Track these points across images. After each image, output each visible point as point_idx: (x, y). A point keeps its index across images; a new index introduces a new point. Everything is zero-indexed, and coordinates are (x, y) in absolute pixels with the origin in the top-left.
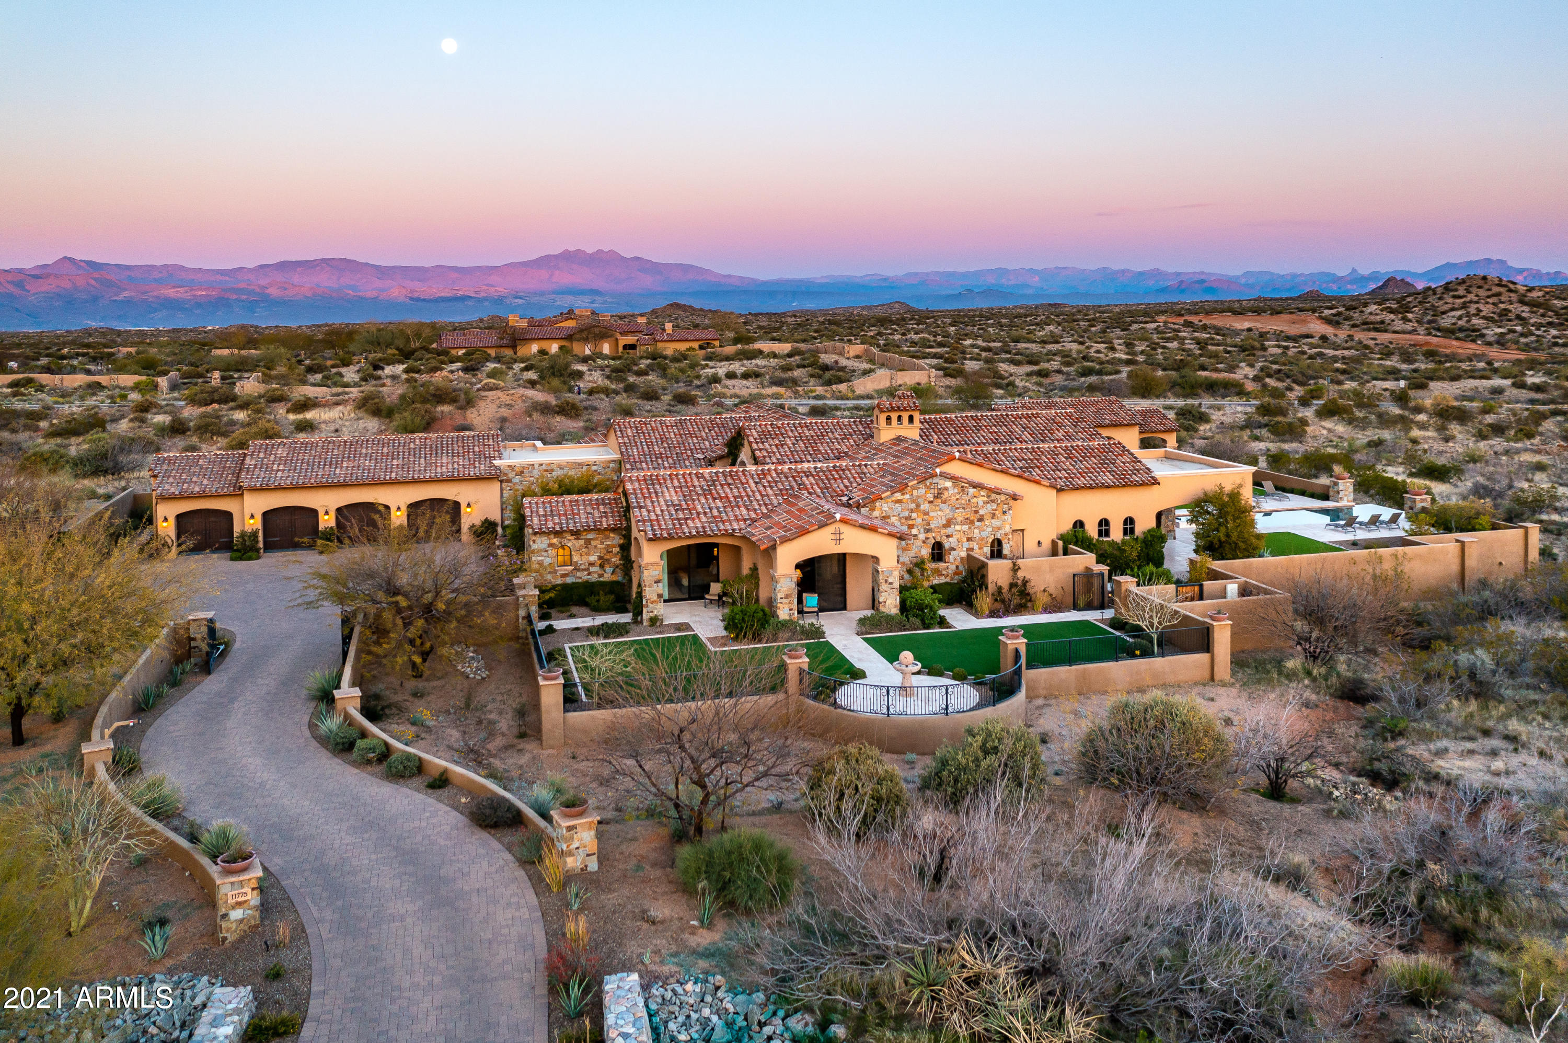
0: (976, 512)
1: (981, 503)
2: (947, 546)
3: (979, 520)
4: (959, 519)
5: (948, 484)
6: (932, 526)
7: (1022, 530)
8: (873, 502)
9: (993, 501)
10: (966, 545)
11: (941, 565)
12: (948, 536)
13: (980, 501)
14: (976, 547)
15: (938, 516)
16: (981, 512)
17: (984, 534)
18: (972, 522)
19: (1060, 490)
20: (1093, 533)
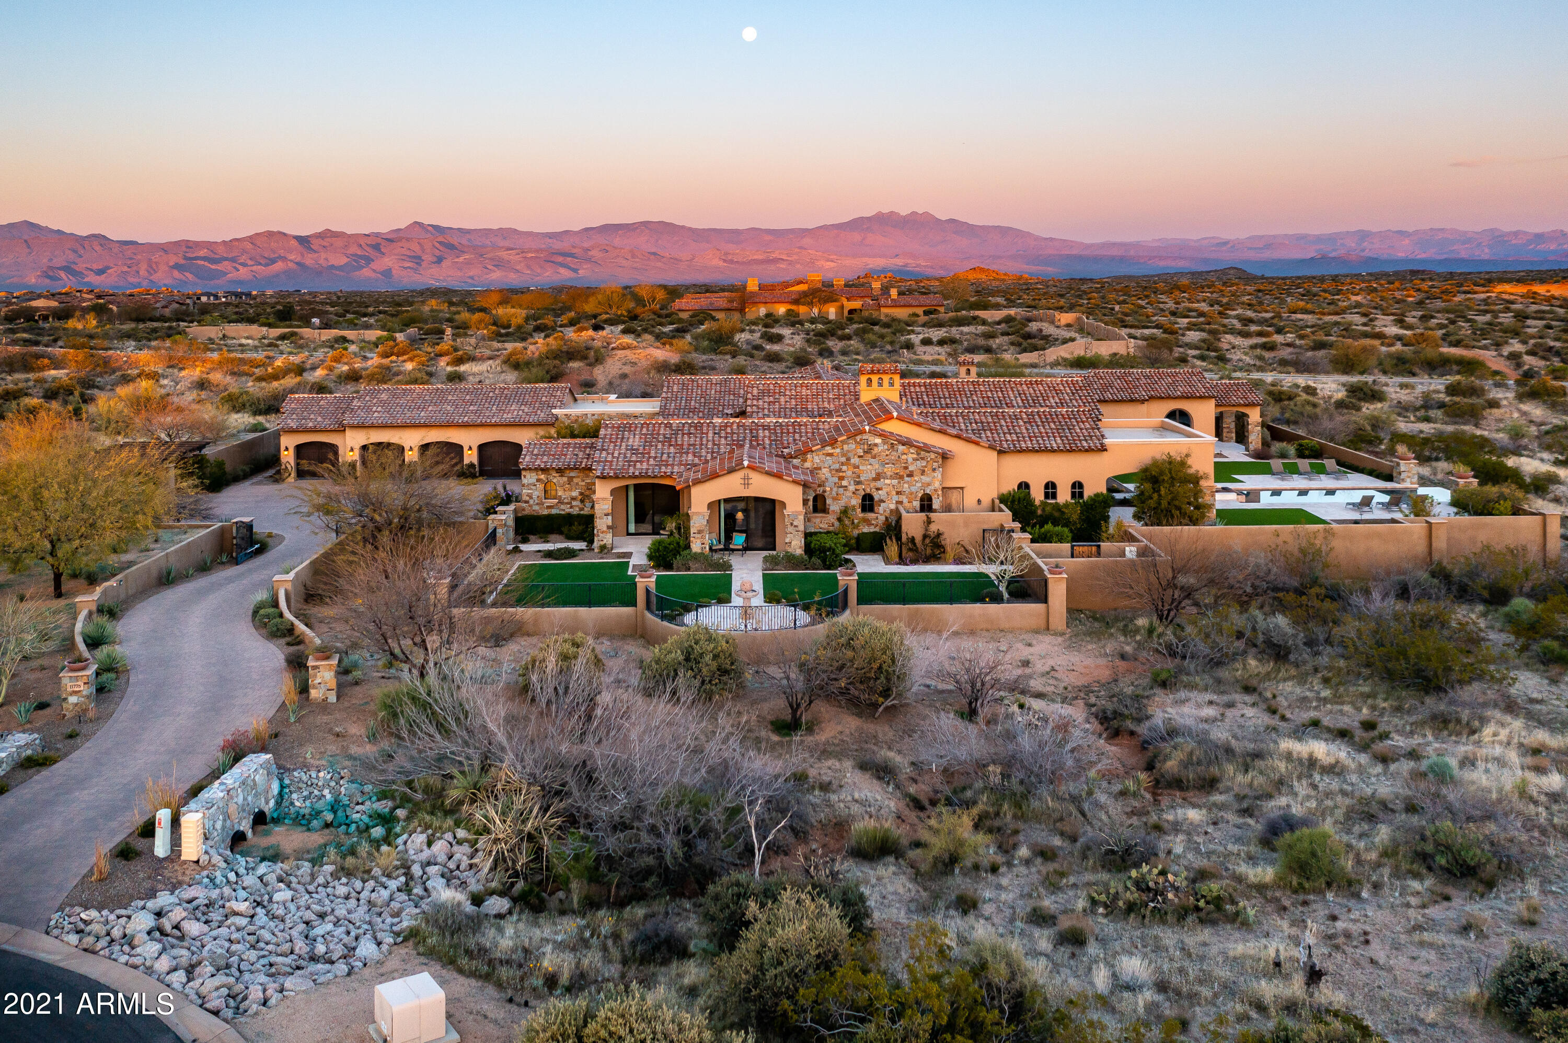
0: (906, 468)
1: (910, 460)
2: (876, 498)
3: (908, 476)
4: (889, 474)
5: (878, 441)
6: (862, 479)
7: (962, 488)
8: (805, 453)
9: (923, 459)
10: (896, 498)
11: (870, 515)
12: (878, 489)
13: (910, 457)
14: (905, 501)
15: (868, 470)
16: (911, 468)
17: (913, 489)
18: (901, 477)
19: (1001, 452)
20: (1038, 495)
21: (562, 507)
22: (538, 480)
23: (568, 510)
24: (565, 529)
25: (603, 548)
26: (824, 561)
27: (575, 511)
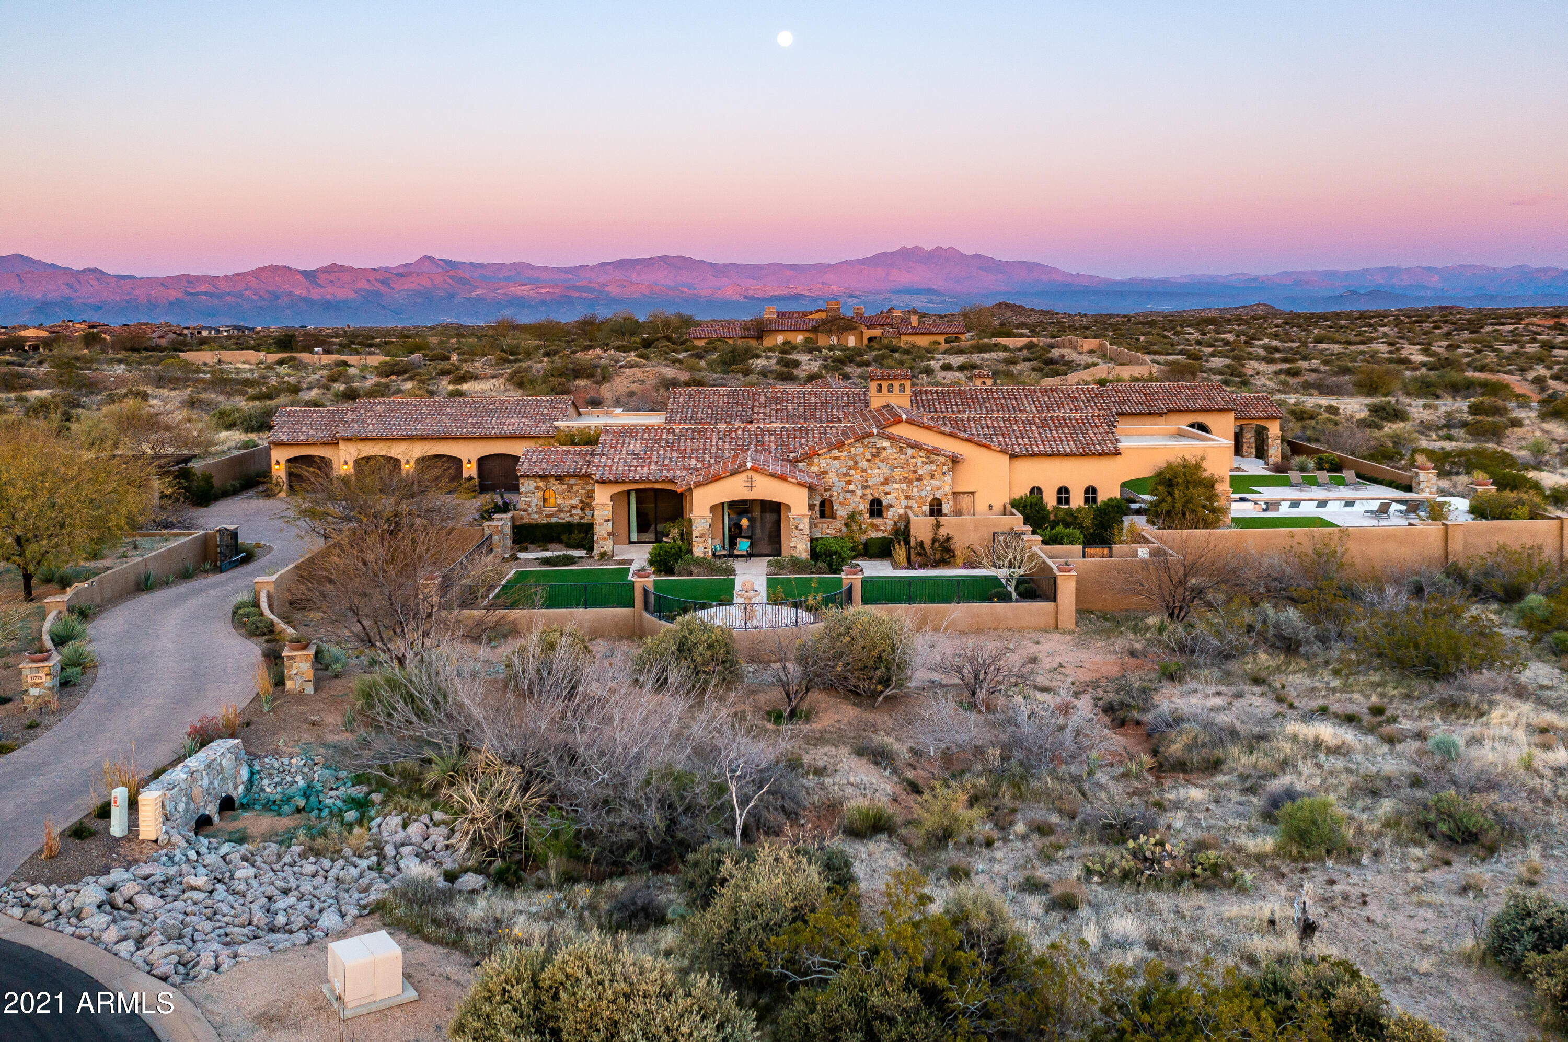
0: (915, 472)
1: (919, 464)
2: (885, 502)
3: (918, 480)
4: (898, 478)
5: (886, 444)
6: (870, 483)
7: (973, 493)
8: (811, 457)
9: (932, 462)
10: (905, 503)
11: (878, 521)
12: (886, 494)
13: (919, 461)
14: (915, 506)
15: (876, 473)
16: (920, 472)
17: (923, 493)
18: (910, 481)
19: (1013, 456)
20: (1050, 500)
21: (562, 515)
22: (537, 488)
23: (568, 519)
24: (564, 537)
25: (603, 555)
26: (830, 565)
27: (576, 520)
